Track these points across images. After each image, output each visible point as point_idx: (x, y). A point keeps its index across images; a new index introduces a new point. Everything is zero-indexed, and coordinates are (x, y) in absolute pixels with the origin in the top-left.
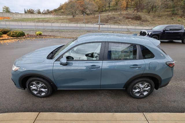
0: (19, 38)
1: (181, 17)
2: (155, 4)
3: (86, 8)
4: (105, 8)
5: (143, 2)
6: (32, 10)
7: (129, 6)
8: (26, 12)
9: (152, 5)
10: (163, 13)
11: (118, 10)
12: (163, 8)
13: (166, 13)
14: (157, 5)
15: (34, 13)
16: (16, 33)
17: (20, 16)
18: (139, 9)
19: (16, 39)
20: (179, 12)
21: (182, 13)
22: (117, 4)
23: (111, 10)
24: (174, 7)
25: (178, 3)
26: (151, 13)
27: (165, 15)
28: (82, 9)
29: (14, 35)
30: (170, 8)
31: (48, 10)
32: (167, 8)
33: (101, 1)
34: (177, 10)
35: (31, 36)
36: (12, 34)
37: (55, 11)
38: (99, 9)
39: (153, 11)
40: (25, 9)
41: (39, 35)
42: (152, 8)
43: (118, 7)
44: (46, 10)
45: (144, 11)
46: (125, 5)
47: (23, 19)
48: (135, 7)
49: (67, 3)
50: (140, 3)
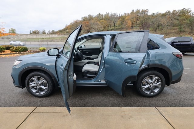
0: (21, 53)
1: (190, 34)
2: (160, 23)
3: (91, 28)
4: (110, 27)
5: (148, 21)
6: (37, 31)
7: (134, 25)
8: (31, 33)
9: (157, 24)
10: (170, 31)
11: (124, 28)
12: (170, 26)
13: (174, 31)
14: (162, 23)
15: (39, 34)
16: (19, 48)
17: (25, 36)
18: (145, 28)
19: (18, 54)
20: (186, 29)
21: (190, 31)
22: (122, 23)
23: (116, 29)
24: (180, 25)
25: (184, 22)
26: (157, 31)
27: (173, 33)
28: (87, 28)
29: (17, 50)
30: (176, 26)
31: (53, 31)
32: (174, 26)
33: (106, 22)
34: (184, 28)
35: (34, 51)
36: (15, 50)
37: (60, 31)
38: (104, 28)
39: (160, 29)
40: (30, 31)
41: (43, 50)
42: (158, 26)
43: (123, 27)
44: (51, 31)
45: (150, 29)
46: (131, 24)
47: (27, 39)
48: (141, 26)
49: (73, 23)
50: (145, 22)
